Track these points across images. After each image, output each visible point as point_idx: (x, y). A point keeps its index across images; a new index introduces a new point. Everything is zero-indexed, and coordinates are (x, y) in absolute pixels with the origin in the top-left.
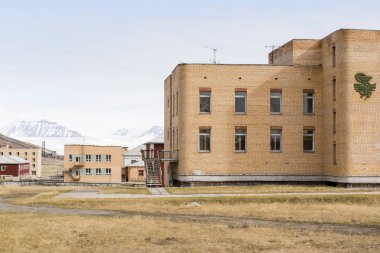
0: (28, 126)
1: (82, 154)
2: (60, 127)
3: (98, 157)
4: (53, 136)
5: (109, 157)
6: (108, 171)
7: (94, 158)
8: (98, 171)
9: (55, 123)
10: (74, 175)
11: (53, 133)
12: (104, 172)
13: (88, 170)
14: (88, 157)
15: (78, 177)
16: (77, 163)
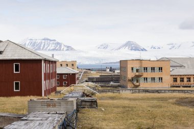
0: (35, 43)
1: (141, 67)
2: (58, 43)
3: (153, 69)
4: (53, 50)
5: (160, 69)
6: (161, 79)
7: (149, 70)
8: (153, 79)
9: (55, 40)
10: (135, 83)
11: (53, 48)
12: (157, 80)
13: (146, 79)
14: (146, 69)
15: (138, 84)
16: (137, 74)
